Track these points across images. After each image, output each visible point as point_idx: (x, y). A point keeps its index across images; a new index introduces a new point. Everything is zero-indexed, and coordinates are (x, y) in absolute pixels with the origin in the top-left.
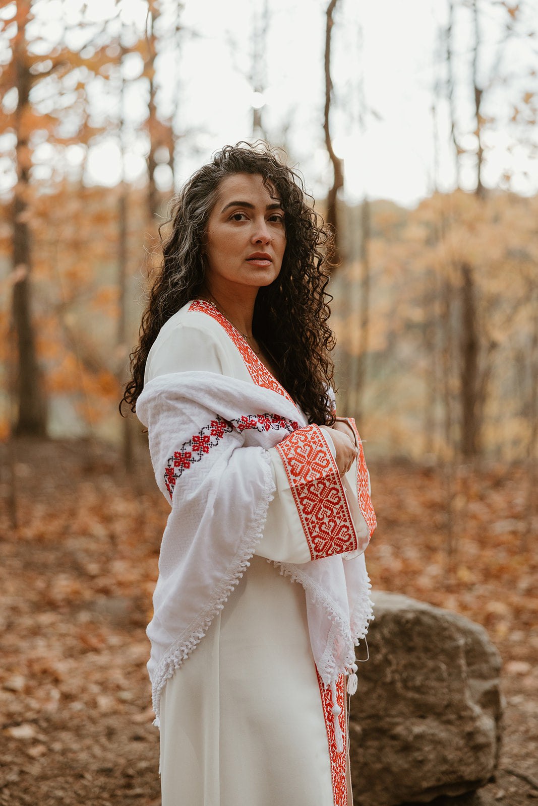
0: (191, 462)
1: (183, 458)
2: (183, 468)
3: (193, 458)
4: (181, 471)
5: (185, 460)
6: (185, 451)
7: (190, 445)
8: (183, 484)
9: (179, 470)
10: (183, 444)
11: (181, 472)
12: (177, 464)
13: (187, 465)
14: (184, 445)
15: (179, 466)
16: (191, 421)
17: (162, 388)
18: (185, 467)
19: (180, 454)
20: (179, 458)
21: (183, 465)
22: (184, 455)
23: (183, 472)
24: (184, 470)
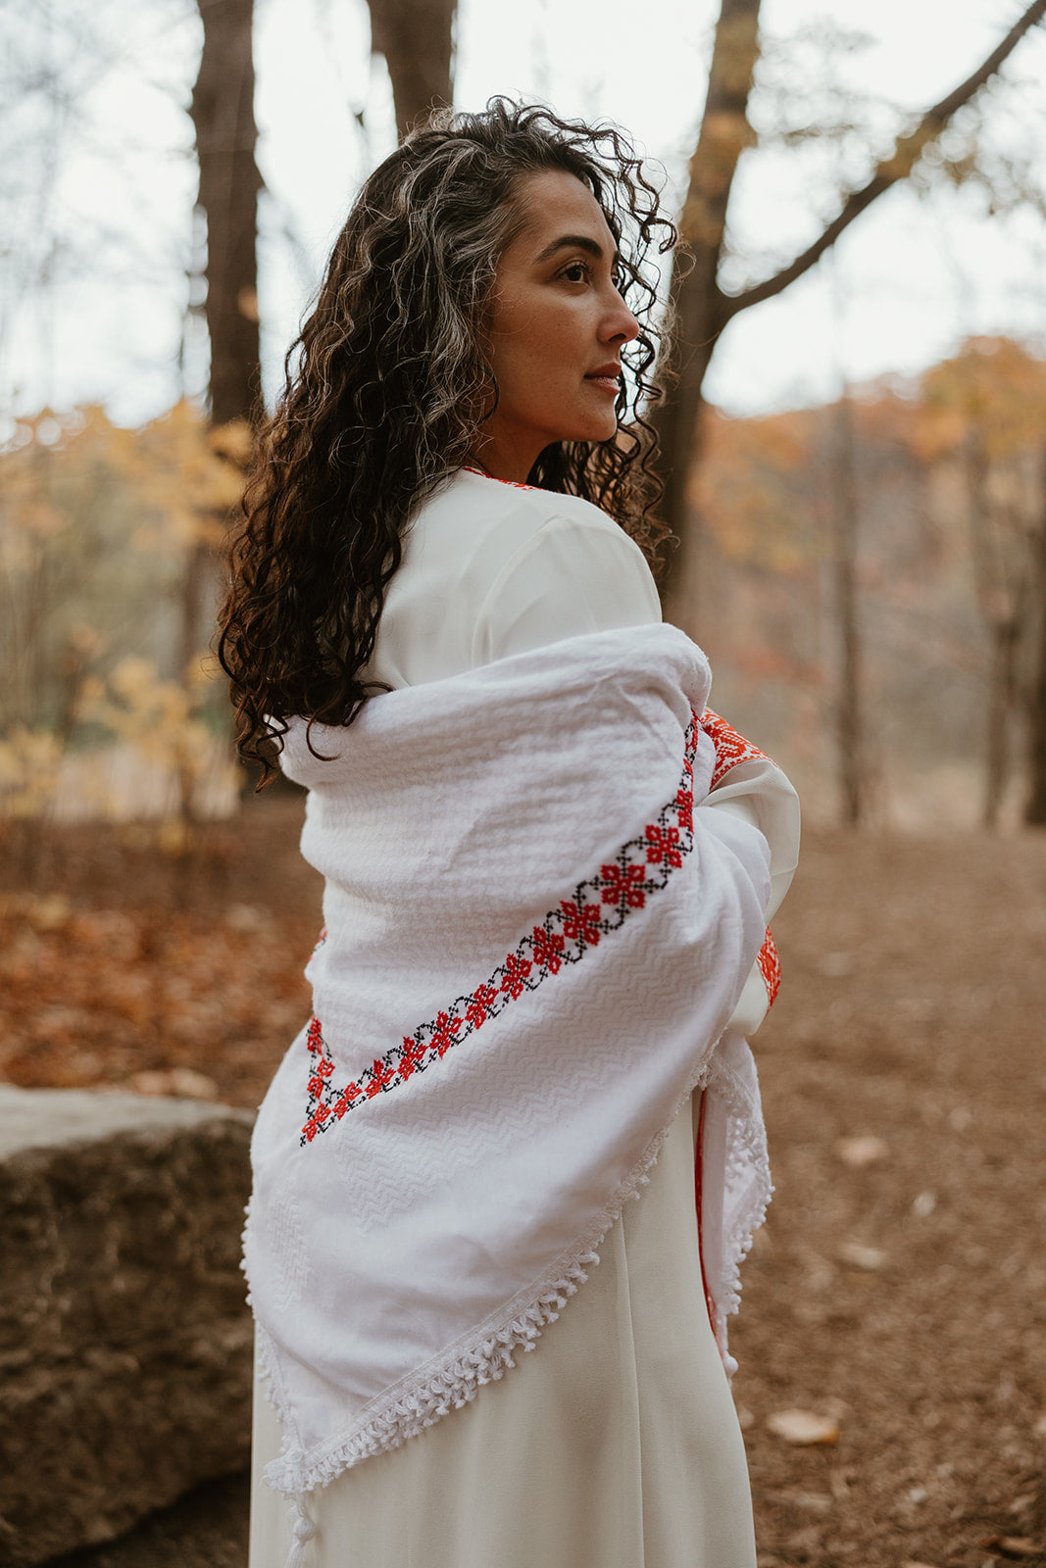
0: (681, 853)
1: (665, 841)
2: (669, 867)
3: (683, 843)
4: (665, 873)
5: (669, 847)
6: (667, 826)
7: (674, 811)
8: (671, 905)
9: (662, 871)
10: (664, 806)
11: (665, 876)
12: (654, 856)
13: (675, 860)
14: (664, 809)
15: (658, 860)
16: (669, 754)
17: (613, 665)
18: (673, 864)
19: (657, 830)
20: (658, 842)
21: (668, 860)
22: (667, 834)
23: (671, 878)
24: (670, 871)
